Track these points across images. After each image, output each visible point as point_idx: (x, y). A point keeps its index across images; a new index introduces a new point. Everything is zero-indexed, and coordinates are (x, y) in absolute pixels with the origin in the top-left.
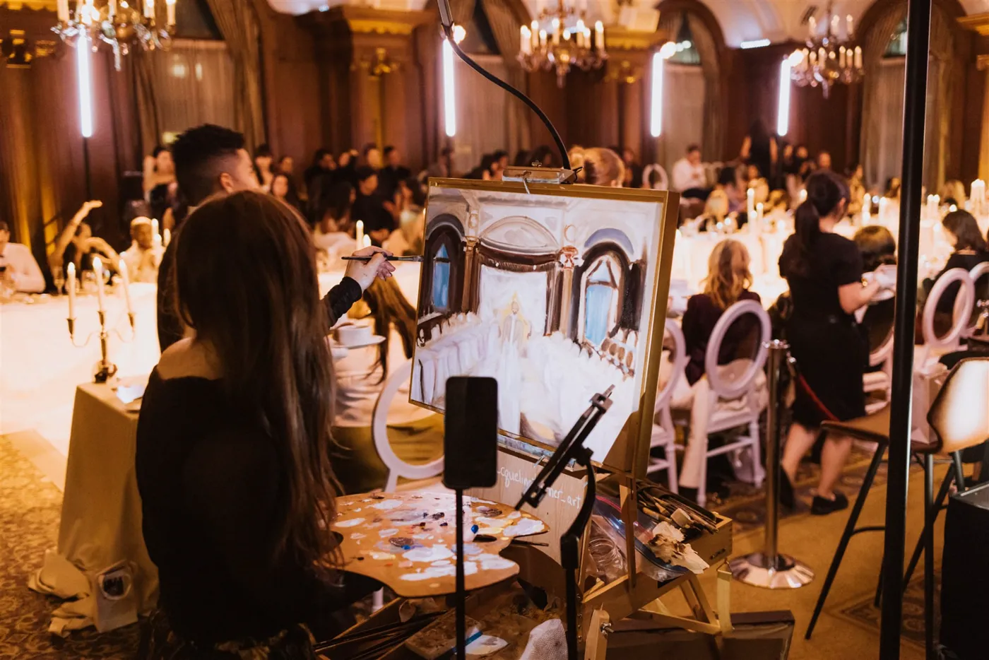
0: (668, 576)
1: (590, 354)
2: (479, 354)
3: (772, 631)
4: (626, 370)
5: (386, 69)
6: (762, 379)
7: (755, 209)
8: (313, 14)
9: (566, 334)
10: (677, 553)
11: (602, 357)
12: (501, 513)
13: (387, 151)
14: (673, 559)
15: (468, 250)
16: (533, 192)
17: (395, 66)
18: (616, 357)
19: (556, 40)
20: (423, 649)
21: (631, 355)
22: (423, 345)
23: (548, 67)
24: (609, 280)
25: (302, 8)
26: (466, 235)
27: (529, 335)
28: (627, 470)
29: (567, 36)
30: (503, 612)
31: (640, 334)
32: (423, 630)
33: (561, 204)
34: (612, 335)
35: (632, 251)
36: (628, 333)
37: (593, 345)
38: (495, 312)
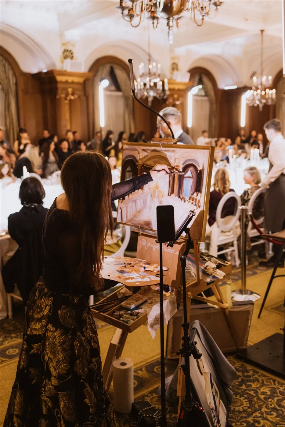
0: (211, 280)
1: (185, 201)
2: (144, 204)
3: (245, 308)
4: (198, 206)
5: (72, 98)
6: (238, 223)
7: (232, 158)
8: (40, 74)
9: (176, 195)
10: (214, 271)
11: (189, 202)
12: (151, 264)
13: (74, 133)
14: (213, 273)
15: (139, 168)
16: (163, 147)
17: (76, 96)
18: (194, 202)
19: (148, 86)
20: (128, 305)
21: (199, 201)
22: (122, 202)
23: (144, 97)
24: (191, 176)
25: (35, 71)
26: (138, 162)
27: (163, 196)
28: (198, 239)
29: (152, 84)
30: (154, 294)
31: (202, 194)
32: (127, 300)
33: (173, 151)
34: (192, 195)
35: (199, 167)
36: (198, 193)
37: (186, 198)
38: (150, 189)
